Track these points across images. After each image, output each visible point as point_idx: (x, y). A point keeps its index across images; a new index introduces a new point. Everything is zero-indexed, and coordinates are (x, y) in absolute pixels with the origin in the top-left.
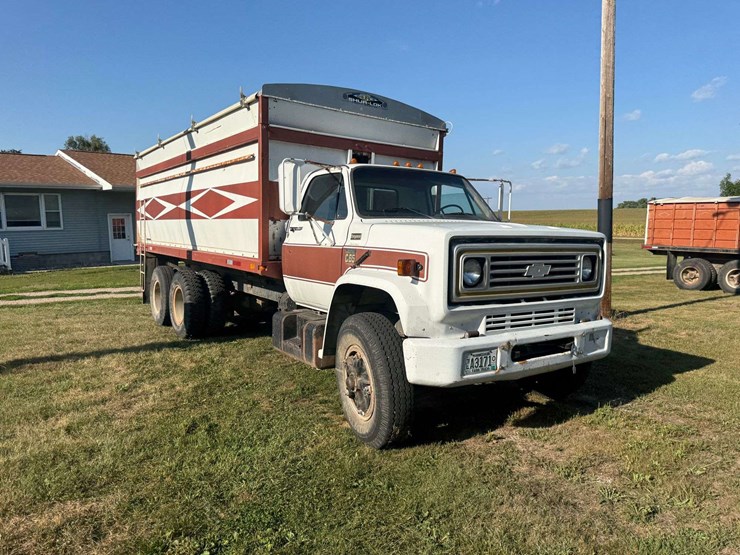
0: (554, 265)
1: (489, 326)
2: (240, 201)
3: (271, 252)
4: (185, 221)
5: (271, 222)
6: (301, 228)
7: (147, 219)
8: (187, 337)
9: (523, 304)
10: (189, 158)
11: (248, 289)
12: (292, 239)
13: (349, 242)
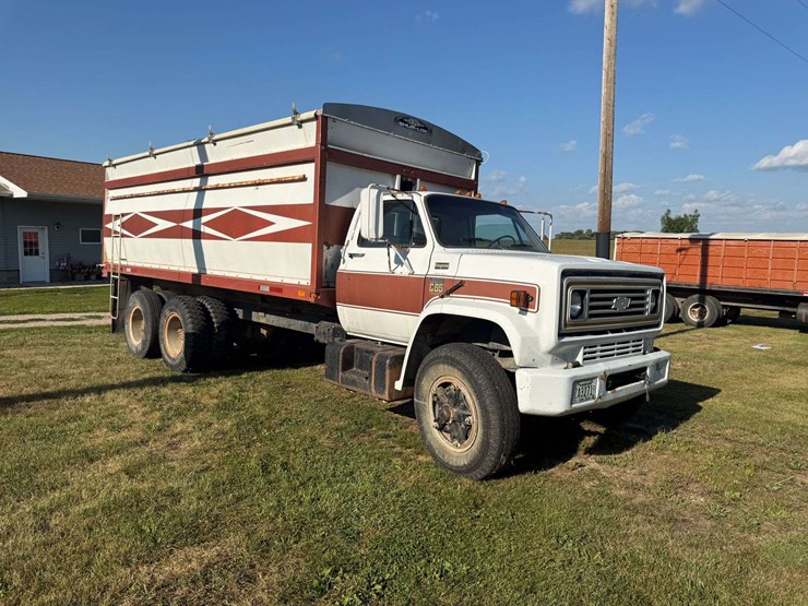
0: (633, 299)
1: (587, 356)
2: (283, 224)
3: (324, 279)
4: (192, 241)
5: (325, 247)
6: (363, 255)
7: (123, 236)
8: (185, 371)
9: (610, 335)
10: (200, 172)
11: (258, 317)
12: (348, 266)
13: (433, 271)
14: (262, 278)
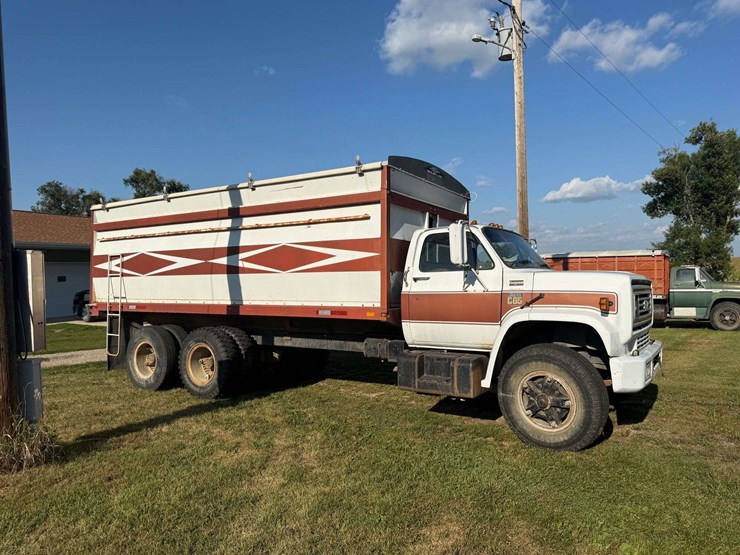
1: (638, 345)
2: (345, 256)
4: (225, 276)
5: (391, 274)
6: (428, 279)
11: (281, 341)
13: (507, 288)
14: (319, 304)
